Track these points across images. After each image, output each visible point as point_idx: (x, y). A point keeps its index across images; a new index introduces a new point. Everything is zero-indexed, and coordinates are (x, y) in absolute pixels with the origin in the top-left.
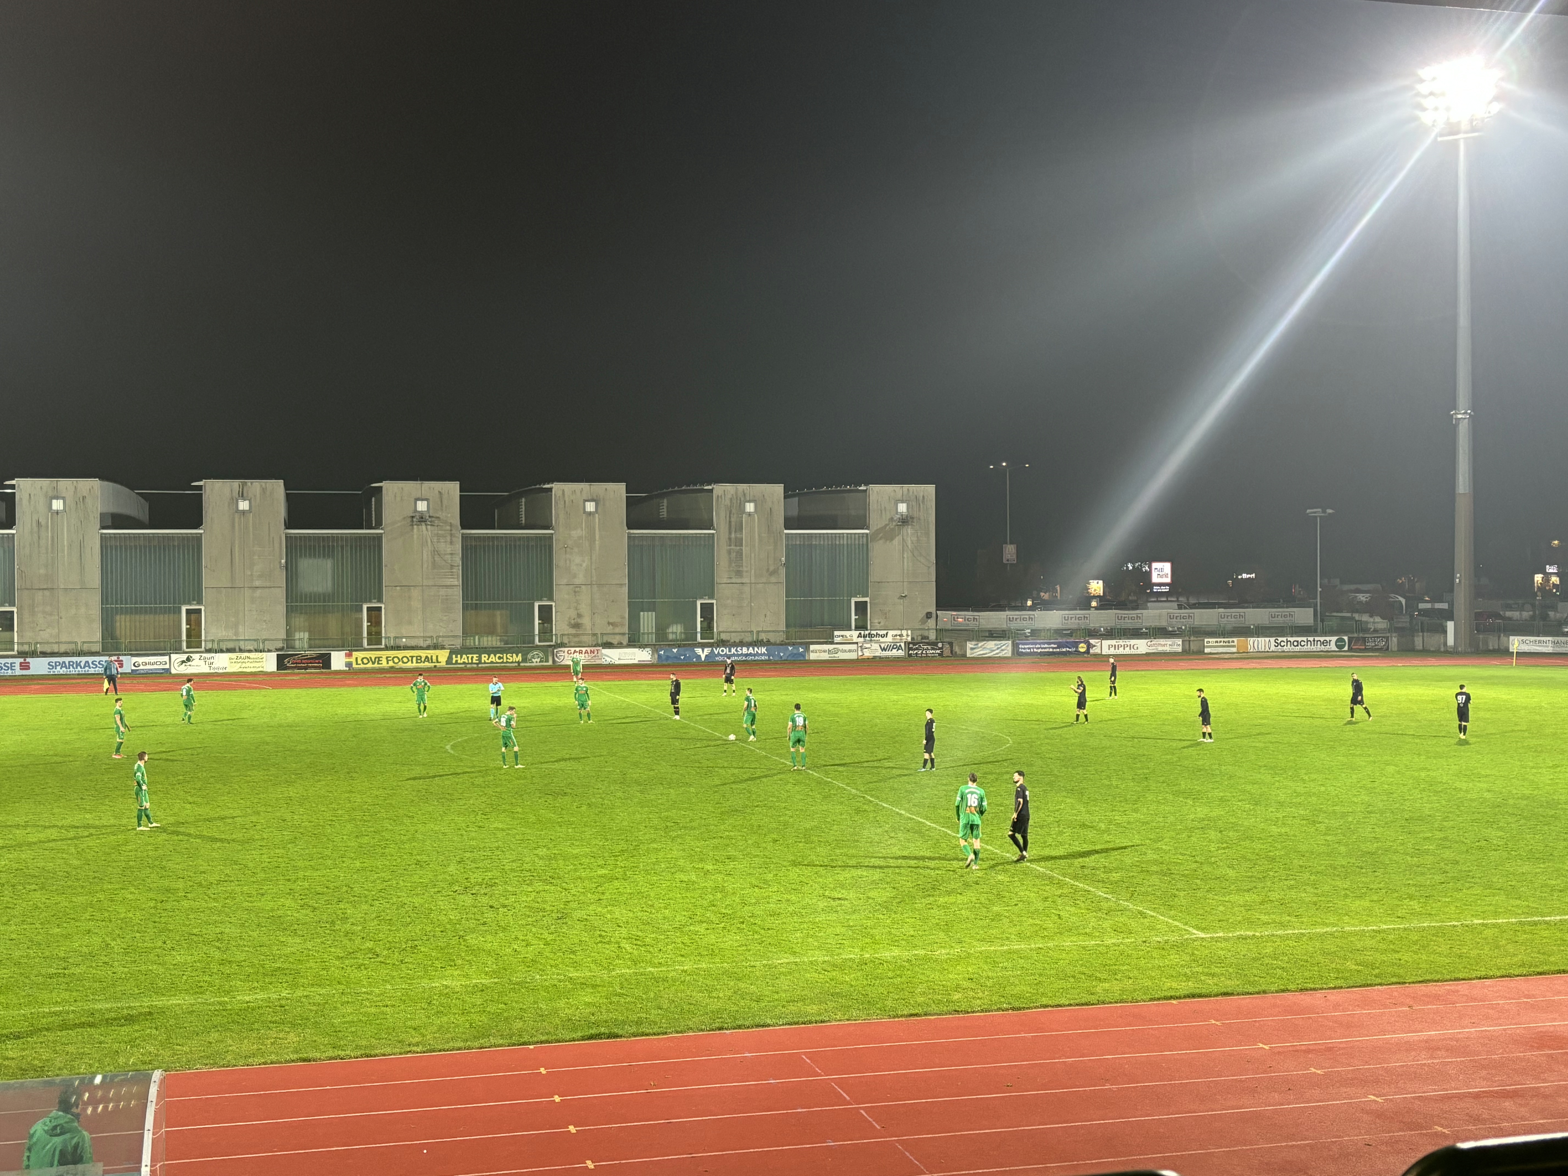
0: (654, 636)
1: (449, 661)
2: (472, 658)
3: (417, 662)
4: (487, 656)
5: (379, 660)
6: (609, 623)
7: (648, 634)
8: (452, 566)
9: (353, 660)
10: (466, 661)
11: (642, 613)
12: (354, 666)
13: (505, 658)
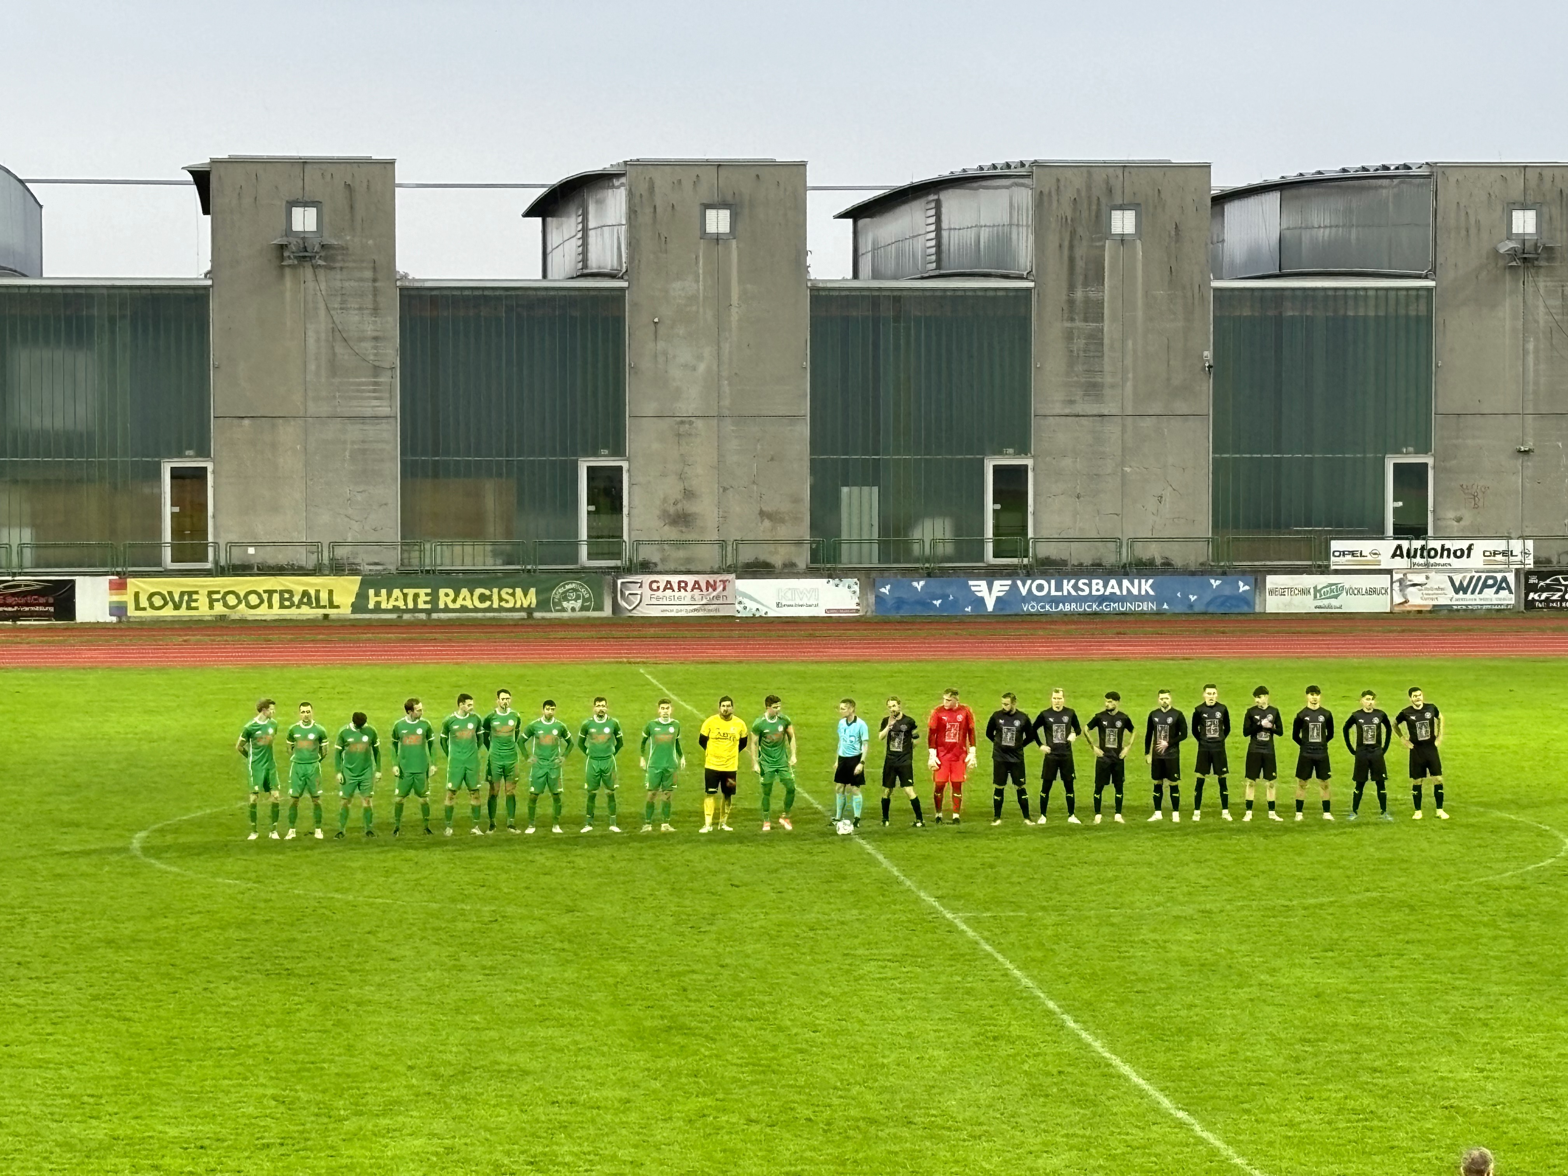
0: (875, 547)
1: (360, 605)
2: (416, 596)
3: (282, 606)
4: (451, 592)
5: (191, 600)
6: (762, 514)
7: (860, 542)
8: (377, 370)
9: (127, 598)
10: (401, 604)
11: (845, 490)
12: (132, 612)
13: (495, 597)
